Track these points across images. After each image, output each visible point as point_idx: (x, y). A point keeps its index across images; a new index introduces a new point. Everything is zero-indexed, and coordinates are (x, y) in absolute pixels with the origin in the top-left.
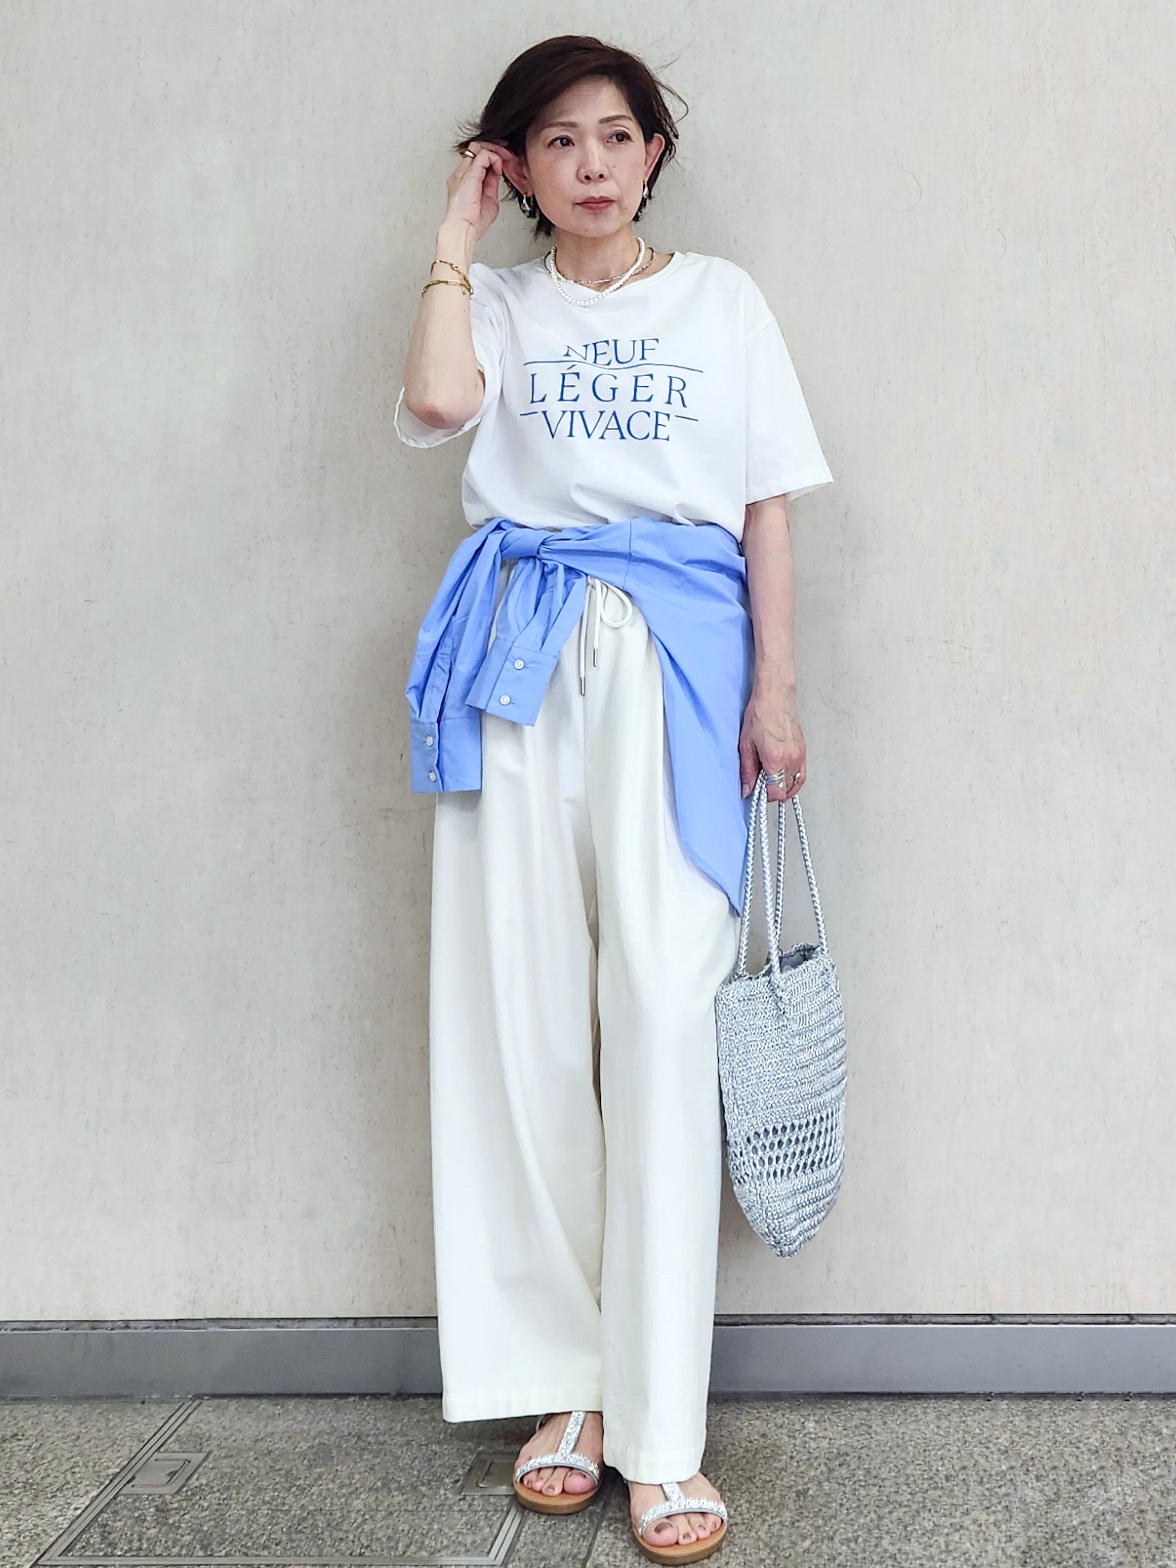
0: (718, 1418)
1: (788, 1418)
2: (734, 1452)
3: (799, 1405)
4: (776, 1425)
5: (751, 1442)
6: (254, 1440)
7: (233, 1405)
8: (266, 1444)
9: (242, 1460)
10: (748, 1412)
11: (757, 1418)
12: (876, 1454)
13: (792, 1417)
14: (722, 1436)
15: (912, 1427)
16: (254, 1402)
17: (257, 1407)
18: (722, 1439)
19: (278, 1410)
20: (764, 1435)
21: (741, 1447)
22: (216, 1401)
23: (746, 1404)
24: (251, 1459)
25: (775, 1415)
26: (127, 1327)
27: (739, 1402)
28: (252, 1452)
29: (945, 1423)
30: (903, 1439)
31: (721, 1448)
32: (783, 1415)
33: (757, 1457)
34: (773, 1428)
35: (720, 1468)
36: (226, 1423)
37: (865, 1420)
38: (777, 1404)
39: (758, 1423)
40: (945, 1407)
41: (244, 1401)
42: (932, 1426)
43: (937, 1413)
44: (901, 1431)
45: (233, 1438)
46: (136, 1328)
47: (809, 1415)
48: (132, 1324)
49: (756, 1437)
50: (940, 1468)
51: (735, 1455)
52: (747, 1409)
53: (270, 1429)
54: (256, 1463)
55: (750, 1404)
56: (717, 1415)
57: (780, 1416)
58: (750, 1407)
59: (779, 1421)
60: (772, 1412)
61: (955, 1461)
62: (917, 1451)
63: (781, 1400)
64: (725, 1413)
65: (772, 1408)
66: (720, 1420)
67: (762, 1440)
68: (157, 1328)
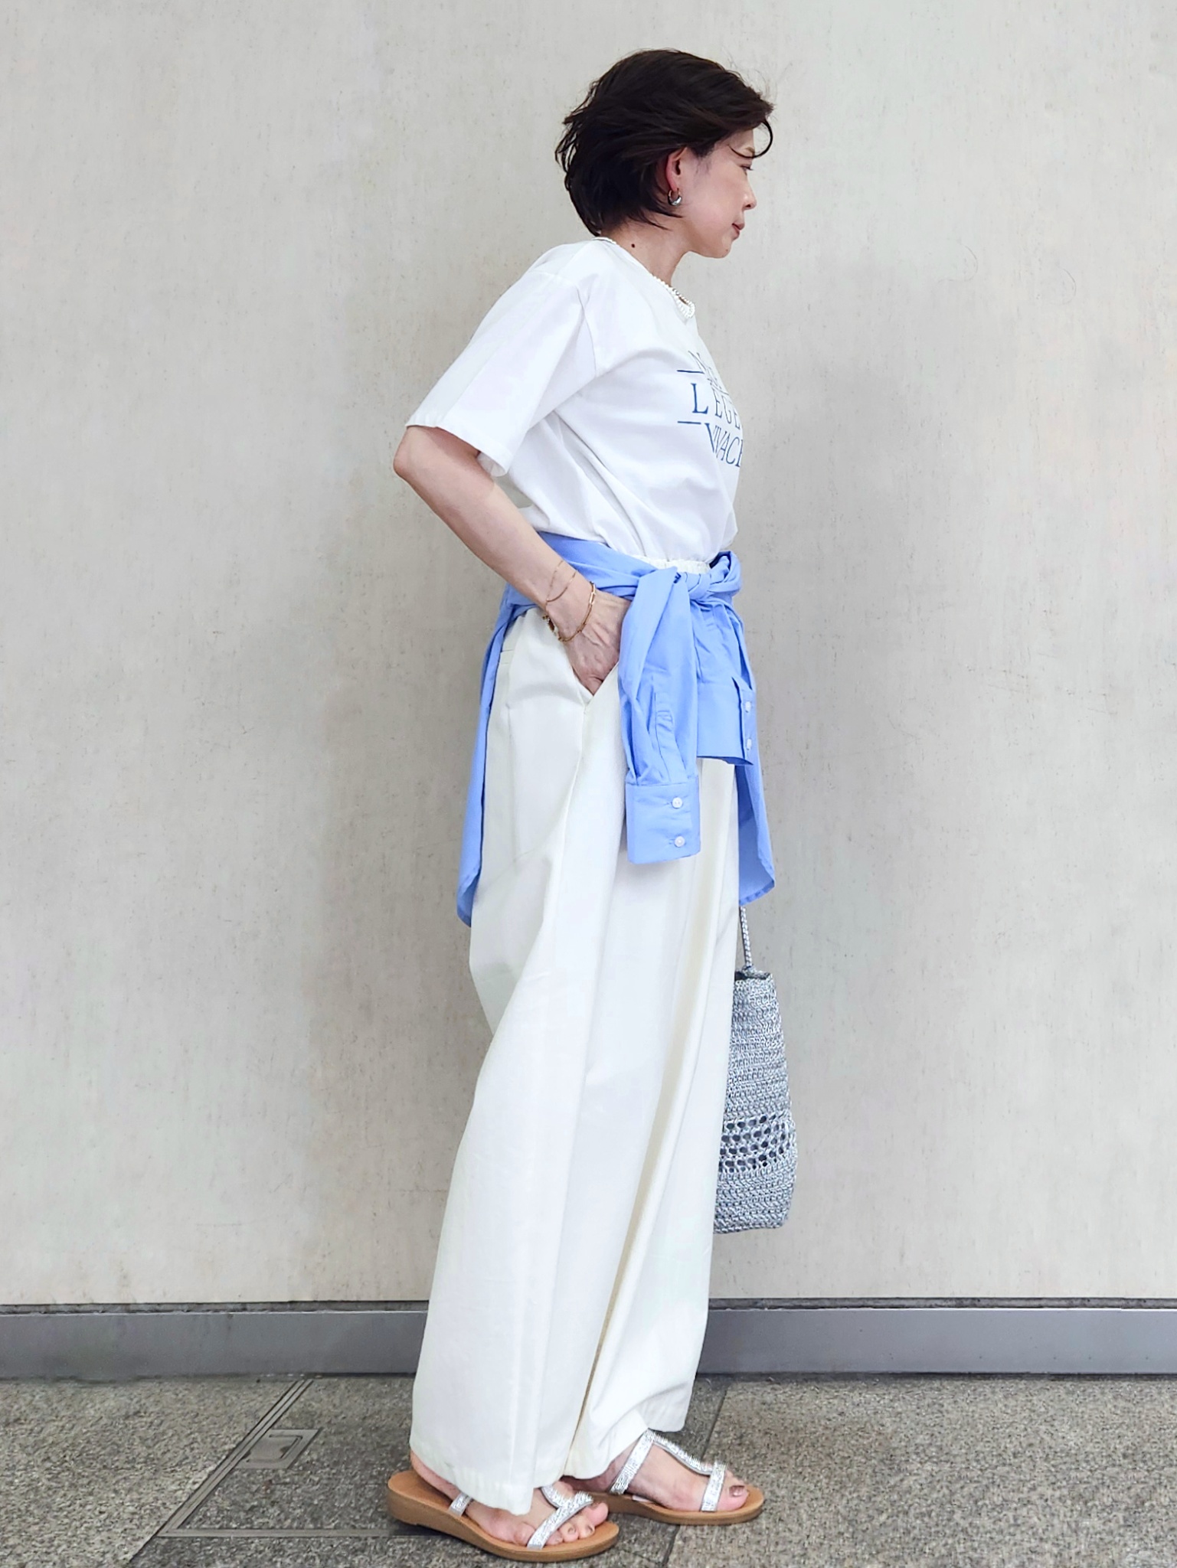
0: (798, 1396)
1: (864, 1397)
2: (813, 1430)
3: (875, 1385)
4: (853, 1404)
5: (829, 1420)
6: (362, 1417)
7: (343, 1384)
8: (374, 1421)
9: (350, 1438)
10: (826, 1391)
11: (836, 1397)
12: (948, 1431)
13: (867, 1396)
14: (802, 1414)
15: (981, 1405)
16: (363, 1381)
17: (367, 1385)
18: (803, 1418)
19: (385, 1388)
20: (841, 1414)
21: (821, 1425)
22: (326, 1381)
23: (825, 1384)
24: (360, 1435)
25: (851, 1394)
26: (244, 1309)
27: (818, 1382)
28: (360, 1429)
29: (1012, 1402)
30: (973, 1417)
31: (802, 1426)
32: (860, 1394)
33: (837, 1433)
34: (851, 1407)
35: (801, 1445)
36: (337, 1402)
37: (936, 1398)
38: (853, 1383)
39: (836, 1401)
40: (1011, 1386)
41: (353, 1380)
42: (1000, 1405)
43: (1005, 1393)
44: (971, 1410)
45: (343, 1416)
46: (252, 1310)
47: (884, 1394)
48: (248, 1307)
49: (835, 1415)
50: (1008, 1446)
51: (815, 1433)
52: (826, 1388)
53: (377, 1407)
54: (364, 1439)
55: (829, 1384)
56: (797, 1393)
57: (857, 1395)
58: (829, 1386)
59: (856, 1400)
60: (850, 1391)
61: (1022, 1439)
62: (986, 1429)
63: (858, 1380)
64: (805, 1392)
65: (849, 1388)
66: (801, 1399)
67: (840, 1418)
68: (273, 1310)
